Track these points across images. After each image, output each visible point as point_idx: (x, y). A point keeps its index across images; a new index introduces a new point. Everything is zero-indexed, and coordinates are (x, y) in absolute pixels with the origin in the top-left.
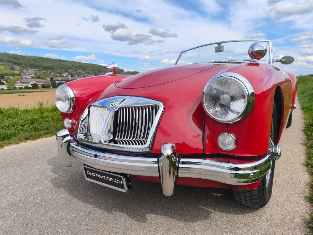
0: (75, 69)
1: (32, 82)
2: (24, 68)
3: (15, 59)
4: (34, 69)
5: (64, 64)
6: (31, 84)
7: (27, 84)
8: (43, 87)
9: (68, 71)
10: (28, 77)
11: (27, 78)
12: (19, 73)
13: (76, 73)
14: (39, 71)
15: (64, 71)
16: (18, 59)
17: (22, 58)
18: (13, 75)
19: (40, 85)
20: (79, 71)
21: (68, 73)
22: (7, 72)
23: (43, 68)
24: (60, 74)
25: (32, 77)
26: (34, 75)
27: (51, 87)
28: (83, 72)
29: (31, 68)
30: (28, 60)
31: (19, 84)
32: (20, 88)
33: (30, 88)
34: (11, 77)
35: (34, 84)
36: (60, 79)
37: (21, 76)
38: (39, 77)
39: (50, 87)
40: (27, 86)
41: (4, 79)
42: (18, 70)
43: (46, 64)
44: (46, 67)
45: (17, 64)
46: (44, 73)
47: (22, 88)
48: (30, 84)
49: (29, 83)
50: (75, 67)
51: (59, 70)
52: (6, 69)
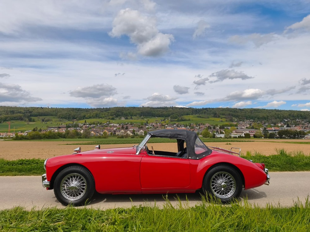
0: (292, 118)
1: (245, 132)
2: (241, 120)
3: (234, 112)
4: (249, 120)
5: (280, 114)
6: (244, 134)
7: (241, 134)
8: (255, 137)
9: (284, 121)
10: (243, 127)
11: (242, 128)
12: (236, 124)
13: (294, 122)
14: (254, 121)
15: (279, 121)
16: (237, 112)
17: (240, 111)
18: (231, 126)
19: (253, 134)
20: (297, 120)
21: (283, 123)
22: (227, 123)
23: (258, 118)
24: (275, 124)
25: (247, 127)
26: (248, 126)
27: (263, 137)
28: (303, 121)
29: (246, 119)
30: (245, 112)
31: (234, 134)
32: (234, 137)
33: (243, 137)
34: (230, 128)
35: (247, 134)
36: (274, 129)
37: (237, 126)
38: (253, 128)
39: (261, 137)
40: (240, 136)
41: (224, 129)
42: (235, 122)
43: (261, 115)
44: (261, 118)
45: (236, 116)
46: (259, 124)
47: (236, 137)
48: (243, 134)
49: (243, 133)
50: (293, 116)
51: (274, 121)
52: (227, 121)
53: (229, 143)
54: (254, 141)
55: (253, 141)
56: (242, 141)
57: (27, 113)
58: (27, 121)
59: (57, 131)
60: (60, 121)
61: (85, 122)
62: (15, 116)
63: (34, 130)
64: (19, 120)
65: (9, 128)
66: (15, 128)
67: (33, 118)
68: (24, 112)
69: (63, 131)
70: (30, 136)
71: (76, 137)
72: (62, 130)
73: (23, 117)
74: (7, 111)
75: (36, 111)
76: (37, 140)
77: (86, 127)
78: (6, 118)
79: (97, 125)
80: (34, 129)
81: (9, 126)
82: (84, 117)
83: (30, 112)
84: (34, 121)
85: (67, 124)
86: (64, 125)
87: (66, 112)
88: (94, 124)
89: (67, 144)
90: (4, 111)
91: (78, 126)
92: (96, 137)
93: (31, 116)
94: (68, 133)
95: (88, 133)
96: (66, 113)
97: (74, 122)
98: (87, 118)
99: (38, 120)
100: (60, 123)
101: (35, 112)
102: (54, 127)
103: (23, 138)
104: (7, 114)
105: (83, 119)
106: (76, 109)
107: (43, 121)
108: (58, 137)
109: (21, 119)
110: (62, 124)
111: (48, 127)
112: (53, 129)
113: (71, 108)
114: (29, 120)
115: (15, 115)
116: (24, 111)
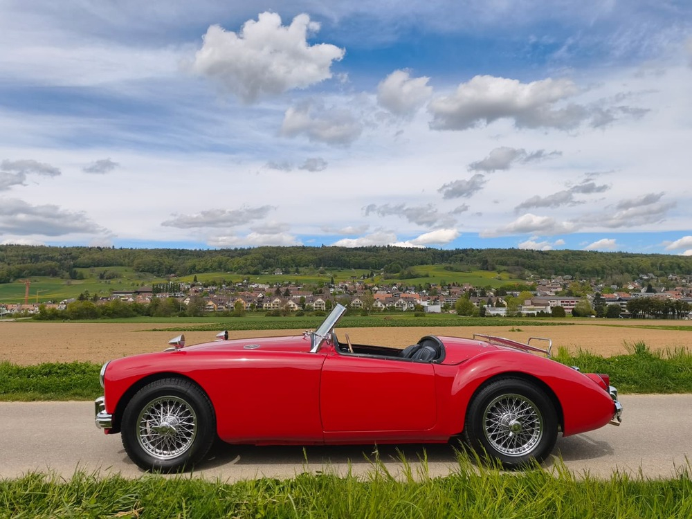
0: (659, 272)
1: (554, 303)
2: (543, 275)
3: (528, 258)
4: (562, 275)
5: (631, 262)
6: (551, 308)
7: (544, 307)
8: (576, 313)
9: (641, 279)
10: (548, 293)
11: (546, 295)
12: (532, 286)
13: (663, 281)
14: (572, 279)
15: (630, 279)
16: (534, 258)
17: (540, 256)
18: (521, 289)
19: (570, 309)
20: (671, 276)
21: (639, 283)
22: (511, 283)
23: (582, 272)
24: (619, 285)
25: (557, 293)
26: (560, 289)
27: (593, 315)
28: (684, 278)
29: (555, 274)
30: (553, 259)
31: (528, 307)
32: (528, 315)
33: (547, 315)
34: (518, 293)
35: (558, 307)
36: (618, 298)
37: (535, 290)
38: (570, 294)
39: (591, 314)
40: (542, 311)
41: (504, 297)
42: (530, 280)
43: (588, 265)
44: (589, 272)
45: (532, 267)
46: (583, 284)
47: (532, 315)
48: (549, 307)
49: (548, 304)
50: (661, 268)
51: (617, 278)
52: (511, 278)
53: (516, 327)
54: (573, 324)
55: (570, 324)
56: (547, 324)
57: (66, 259)
58: (67, 279)
59: (131, 300)
60: (140, 277)
61: (195, 280)
62: (39, 267)
63: (81, 298)
64: (49, 275)
65: (27, 294)
66: (40, 294)
67: (79, 270)
68: (59, 257)
69: (146, 300)
70: (73, 312)
71: (175, 313)
72: (144, 298)
73: (57, 269)
74: (22, 256)
75: (87, 256)
76: (89, 321)
77: (196, 291)
78: (21, 271)
79: (221, 288)
80: (82, 295)
81: (27, 290)
82: (192, 270)
83: (74, 258)
84: (81, 278)
85: (154, 285)
86: (148, 286)
87: (152, 258)
88: (214, 284)
89: (153, 330)
90: (17, 256)
91: (180, 290)
92: (218, 314)
93: (75, 266)
94: (155, 304)
95: (200, 304)
96: (153, 261)
97: (169, 280)
98: (198, 272)
99: (91, 276)
100: (140, 282)
101: (84, 259)
102: (125, 290)
103: (58, 317)
104: (24, 263)
105: (191, 273)
106: (175, 251)
107: (102, 277)
108: (135, 313)
109: (53, 273)
110: (142, 285)
111: (113, 291)
112: (123, 297)
113: (163, 250)
114: (70, 274)
115: (39, 265)
116: (61, 255)
